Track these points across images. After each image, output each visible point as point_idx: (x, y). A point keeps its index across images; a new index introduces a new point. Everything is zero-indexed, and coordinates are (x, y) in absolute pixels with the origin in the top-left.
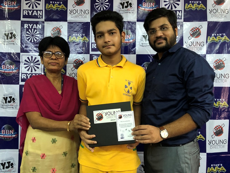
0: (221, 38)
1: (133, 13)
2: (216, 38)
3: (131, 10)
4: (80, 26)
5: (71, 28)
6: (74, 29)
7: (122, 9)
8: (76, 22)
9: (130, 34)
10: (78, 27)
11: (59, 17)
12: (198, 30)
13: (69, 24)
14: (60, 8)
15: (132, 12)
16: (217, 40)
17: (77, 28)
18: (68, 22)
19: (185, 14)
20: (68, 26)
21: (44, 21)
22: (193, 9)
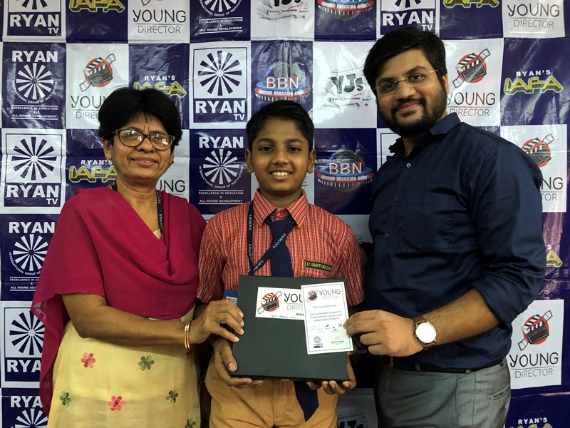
0: (539, 82)
1: (304, 17)
2: (527, 84)
3: (298, 11)
4: (161, 54)
5: (137, 61)
6: (147, 63)
7: (275, 8)
8: (152, 45)
9: (297, 74)
10: (156, 56)
11: (104, 30)
12: (480, 62)
13: (134, 49)
14: (107, 7)
15: (302, 14)
16: (528, 87)
17: (155, 60)
18: (130, 45)
19: (443, 18)
20: (130, 53)
21: (65, 42)
22: (466, 5)
